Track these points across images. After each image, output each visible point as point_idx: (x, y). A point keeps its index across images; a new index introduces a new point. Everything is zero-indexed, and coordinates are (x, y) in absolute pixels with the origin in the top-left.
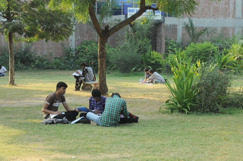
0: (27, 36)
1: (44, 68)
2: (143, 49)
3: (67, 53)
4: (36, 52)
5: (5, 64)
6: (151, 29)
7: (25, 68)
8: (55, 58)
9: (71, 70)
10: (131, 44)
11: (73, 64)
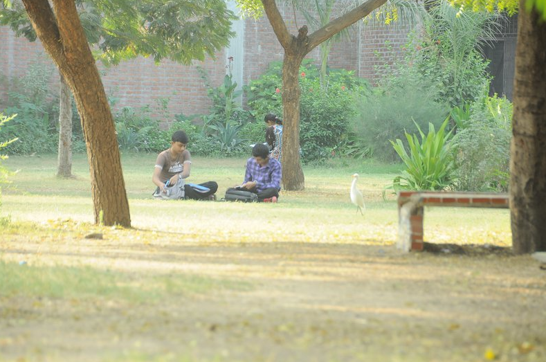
0: (107, 48)
1: (140, 150)
2: (459, 89)
3: (216, 102)
4: (115, 97)
5: (20, 132)
6: (491, 26)
7: (80, 148)
8: (176, 116)
9: (229, 156)
10: (423, 72)
11: (236, 138)
